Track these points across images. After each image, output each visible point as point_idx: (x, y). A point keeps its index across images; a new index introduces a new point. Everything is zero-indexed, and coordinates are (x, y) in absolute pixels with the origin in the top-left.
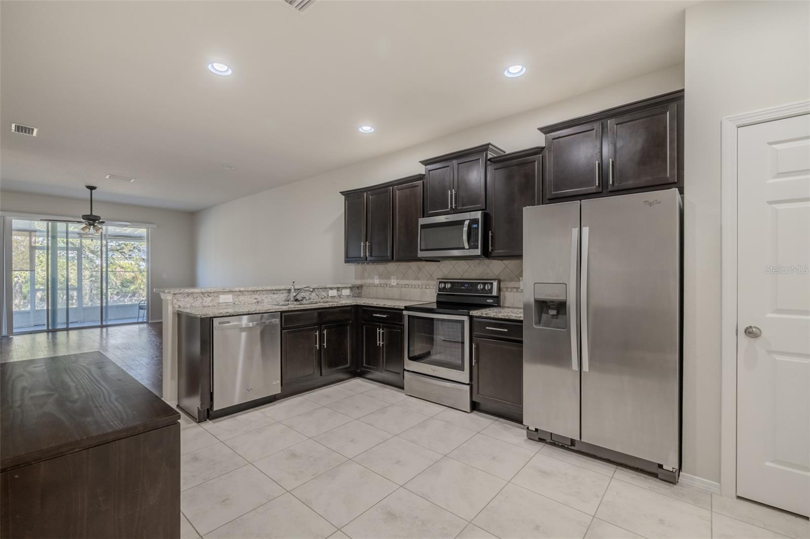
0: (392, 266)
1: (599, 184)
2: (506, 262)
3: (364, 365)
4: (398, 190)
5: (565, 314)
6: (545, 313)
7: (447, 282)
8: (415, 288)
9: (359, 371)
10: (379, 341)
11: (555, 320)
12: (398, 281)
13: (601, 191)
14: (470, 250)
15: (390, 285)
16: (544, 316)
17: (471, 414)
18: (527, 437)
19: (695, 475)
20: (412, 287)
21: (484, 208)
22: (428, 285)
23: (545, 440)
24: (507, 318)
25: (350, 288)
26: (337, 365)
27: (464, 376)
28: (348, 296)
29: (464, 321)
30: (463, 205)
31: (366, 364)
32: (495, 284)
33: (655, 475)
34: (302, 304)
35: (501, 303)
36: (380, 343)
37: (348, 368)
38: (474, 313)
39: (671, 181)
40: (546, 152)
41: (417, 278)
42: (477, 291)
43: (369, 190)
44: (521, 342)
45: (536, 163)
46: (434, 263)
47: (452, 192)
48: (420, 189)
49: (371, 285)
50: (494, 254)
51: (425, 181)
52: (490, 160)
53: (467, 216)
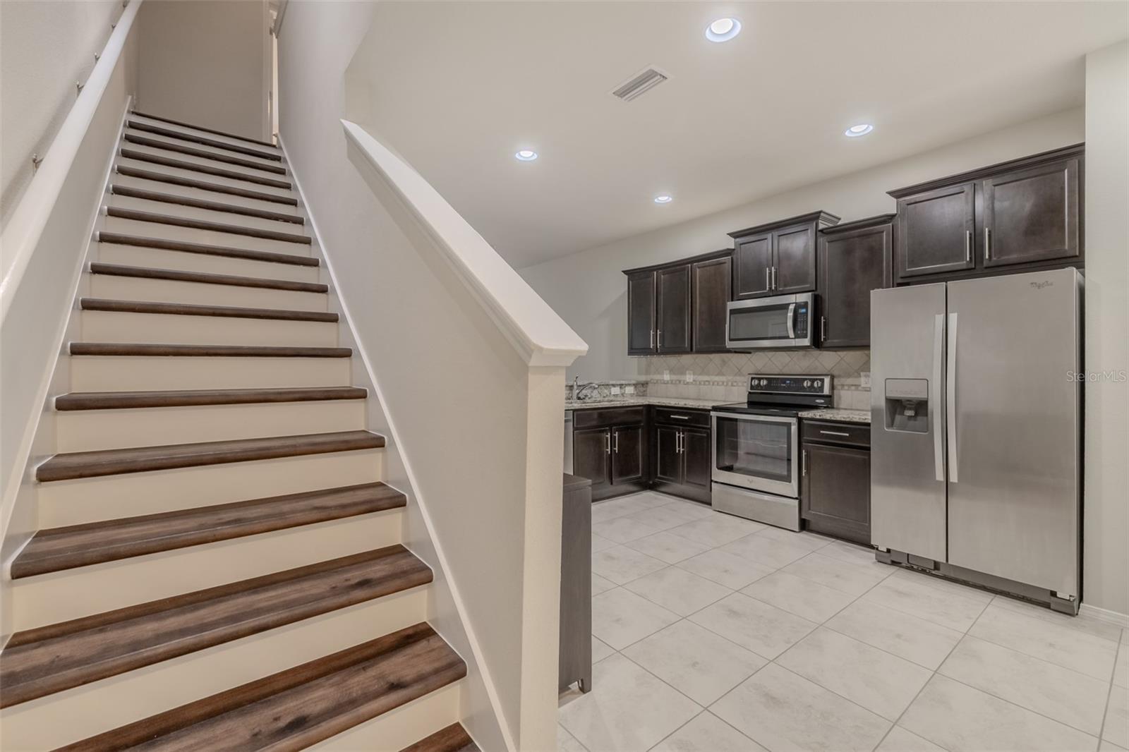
0: (687, 359)
1: (970, 258)
2: (842, 354)
3: (659, 475)
4: (699, 268)
5: (927, 415)
6: (900, 414)
7: (763, 378)
8: (718, 384)
9: (651, 482)
10: (679, 447)
11: (912, 423)
12: (696, 376)
13: (973, 267)
14: (797, 340)
15: (684, 381)
16: (898, 418)
17: (799, 534)
18: (876, 559)
19: (1102, 607)
20: (713, 385)
21: (814, 289)
22: (736, 382)
23: (900, 563)
24: (848, 420)
25: (634, 385)
26: (628, 474)
27: (792, 488)
28: (632, 395)
29: (790, 423)
30: (785, 286)
31: (660, 474)
32: (827, 380)
33: (1047, 606)
34: (585, 403)
35: (835, 404)
36: (680, 449)
37: (640, 478)
38: (804, 414)
39: (1071, 254)
40: (898, 221)
41: (720, 374)
42: (803, 389)
43: (660, 269)
44: (869, 449)
45: (885, 233)
46: (743, 355)
47: (770, 270)
48: (728, 266)
49: (659, 382)
50: (825, 345)
51: (734, 257)
52: (822, 231)
53: (792, 299)
